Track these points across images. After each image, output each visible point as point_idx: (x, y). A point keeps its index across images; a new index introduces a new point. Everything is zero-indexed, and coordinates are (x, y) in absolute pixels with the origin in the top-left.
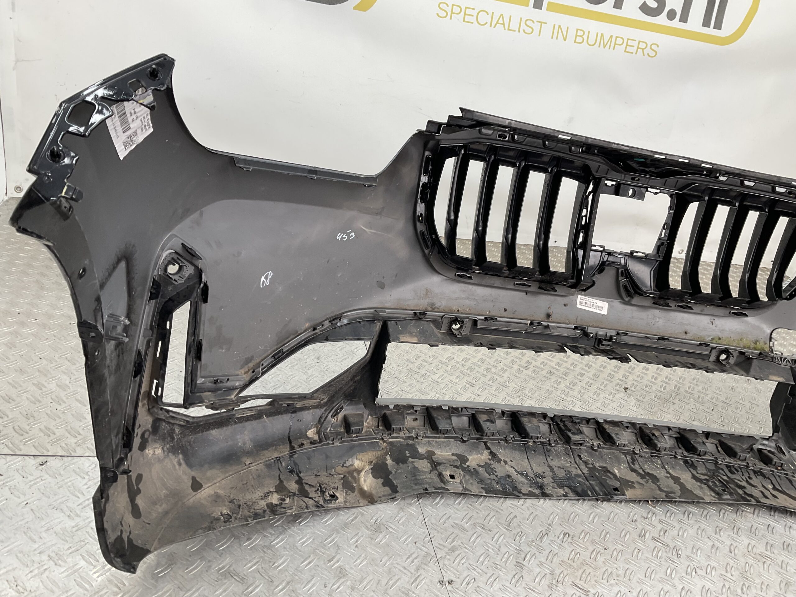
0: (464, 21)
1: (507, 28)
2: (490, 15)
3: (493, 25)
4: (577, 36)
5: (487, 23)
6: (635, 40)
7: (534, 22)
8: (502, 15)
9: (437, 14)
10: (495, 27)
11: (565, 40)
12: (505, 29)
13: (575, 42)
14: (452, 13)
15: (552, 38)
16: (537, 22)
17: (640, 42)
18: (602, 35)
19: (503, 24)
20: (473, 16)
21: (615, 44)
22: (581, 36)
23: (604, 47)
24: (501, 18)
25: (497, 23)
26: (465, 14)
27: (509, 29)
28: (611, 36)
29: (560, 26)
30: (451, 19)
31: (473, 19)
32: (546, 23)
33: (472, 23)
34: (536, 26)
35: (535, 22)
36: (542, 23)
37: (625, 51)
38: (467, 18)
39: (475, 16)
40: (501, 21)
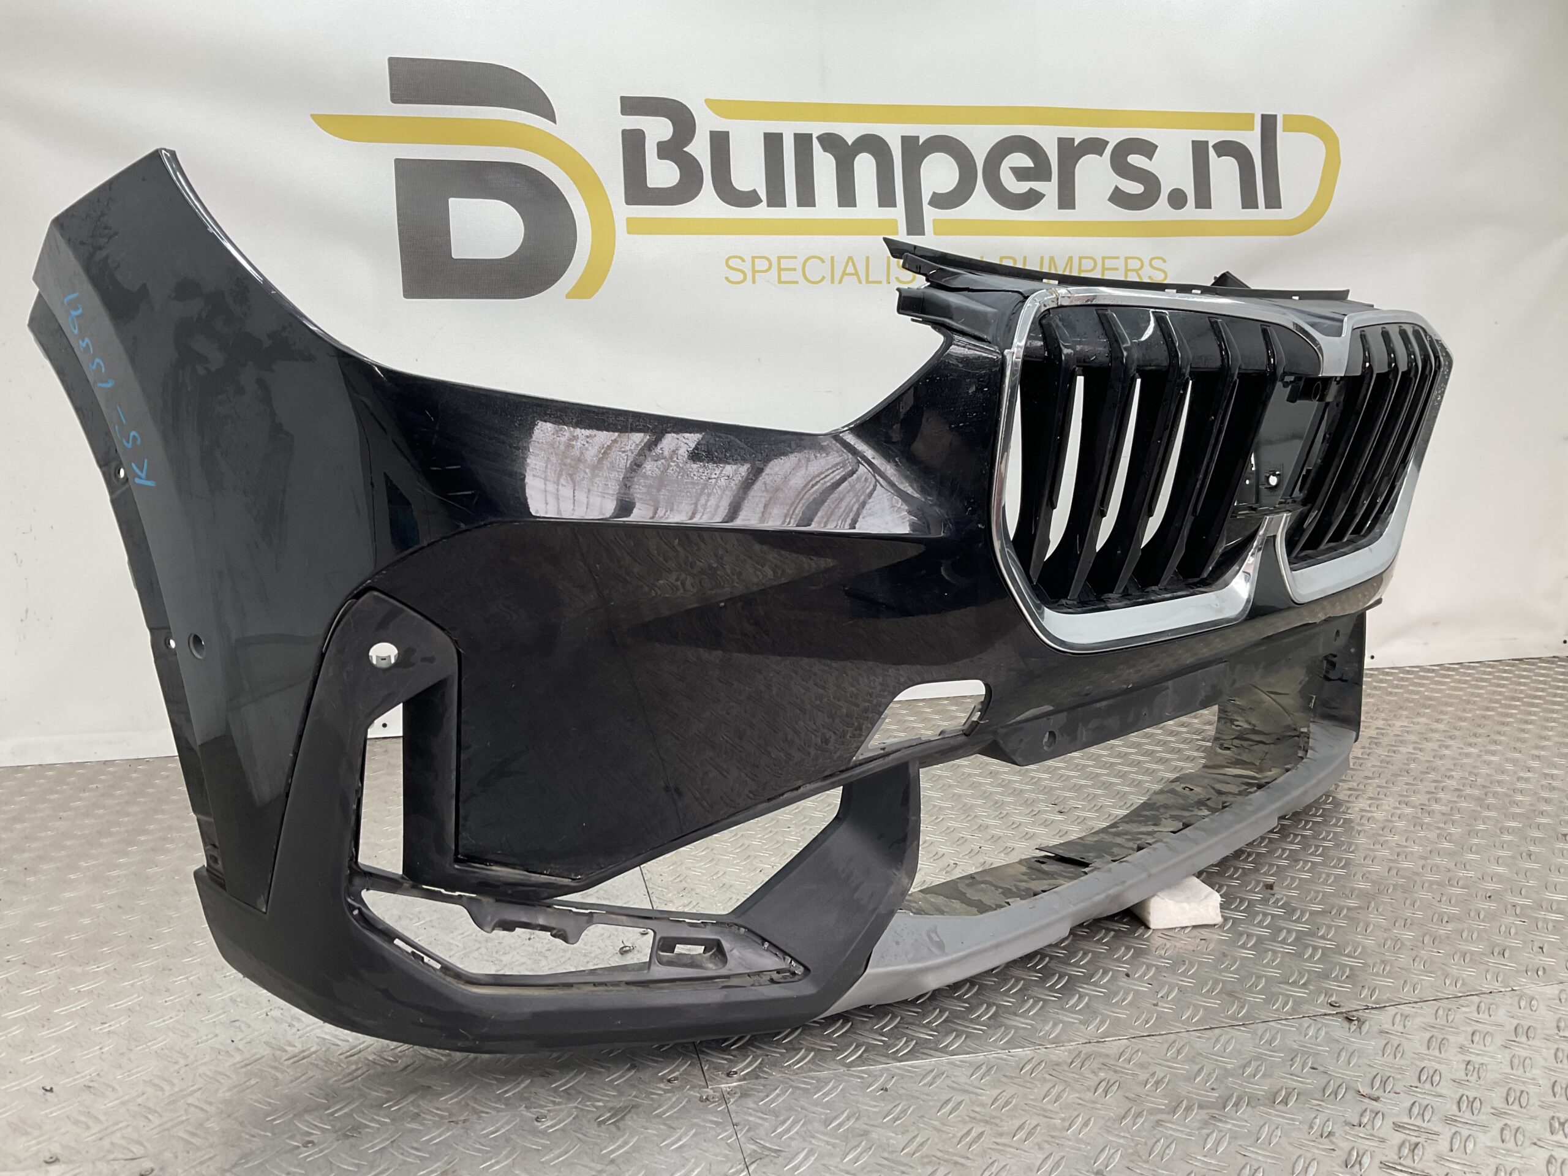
0: (780, 282)
1: (863, 280)
2: (828, 263)
5: (824, 278)
6: (1118, 258)
8: (850, 258)
10: (840, 282)
12: (860, 282)
14: (754, 271)
17: (1127, 258)
18: (1052, 259)
19: (856, 274)
20: (795, 270)
24: (850, 264)
25: (844, 274)
26: (780, 269)
27: (868, 282)
28: (1069, 259)
30: (754, 282)
31: (797, 275)
33: (797, 282)
38: (785, 276)
39: (799, 269)
40: (850, 270)
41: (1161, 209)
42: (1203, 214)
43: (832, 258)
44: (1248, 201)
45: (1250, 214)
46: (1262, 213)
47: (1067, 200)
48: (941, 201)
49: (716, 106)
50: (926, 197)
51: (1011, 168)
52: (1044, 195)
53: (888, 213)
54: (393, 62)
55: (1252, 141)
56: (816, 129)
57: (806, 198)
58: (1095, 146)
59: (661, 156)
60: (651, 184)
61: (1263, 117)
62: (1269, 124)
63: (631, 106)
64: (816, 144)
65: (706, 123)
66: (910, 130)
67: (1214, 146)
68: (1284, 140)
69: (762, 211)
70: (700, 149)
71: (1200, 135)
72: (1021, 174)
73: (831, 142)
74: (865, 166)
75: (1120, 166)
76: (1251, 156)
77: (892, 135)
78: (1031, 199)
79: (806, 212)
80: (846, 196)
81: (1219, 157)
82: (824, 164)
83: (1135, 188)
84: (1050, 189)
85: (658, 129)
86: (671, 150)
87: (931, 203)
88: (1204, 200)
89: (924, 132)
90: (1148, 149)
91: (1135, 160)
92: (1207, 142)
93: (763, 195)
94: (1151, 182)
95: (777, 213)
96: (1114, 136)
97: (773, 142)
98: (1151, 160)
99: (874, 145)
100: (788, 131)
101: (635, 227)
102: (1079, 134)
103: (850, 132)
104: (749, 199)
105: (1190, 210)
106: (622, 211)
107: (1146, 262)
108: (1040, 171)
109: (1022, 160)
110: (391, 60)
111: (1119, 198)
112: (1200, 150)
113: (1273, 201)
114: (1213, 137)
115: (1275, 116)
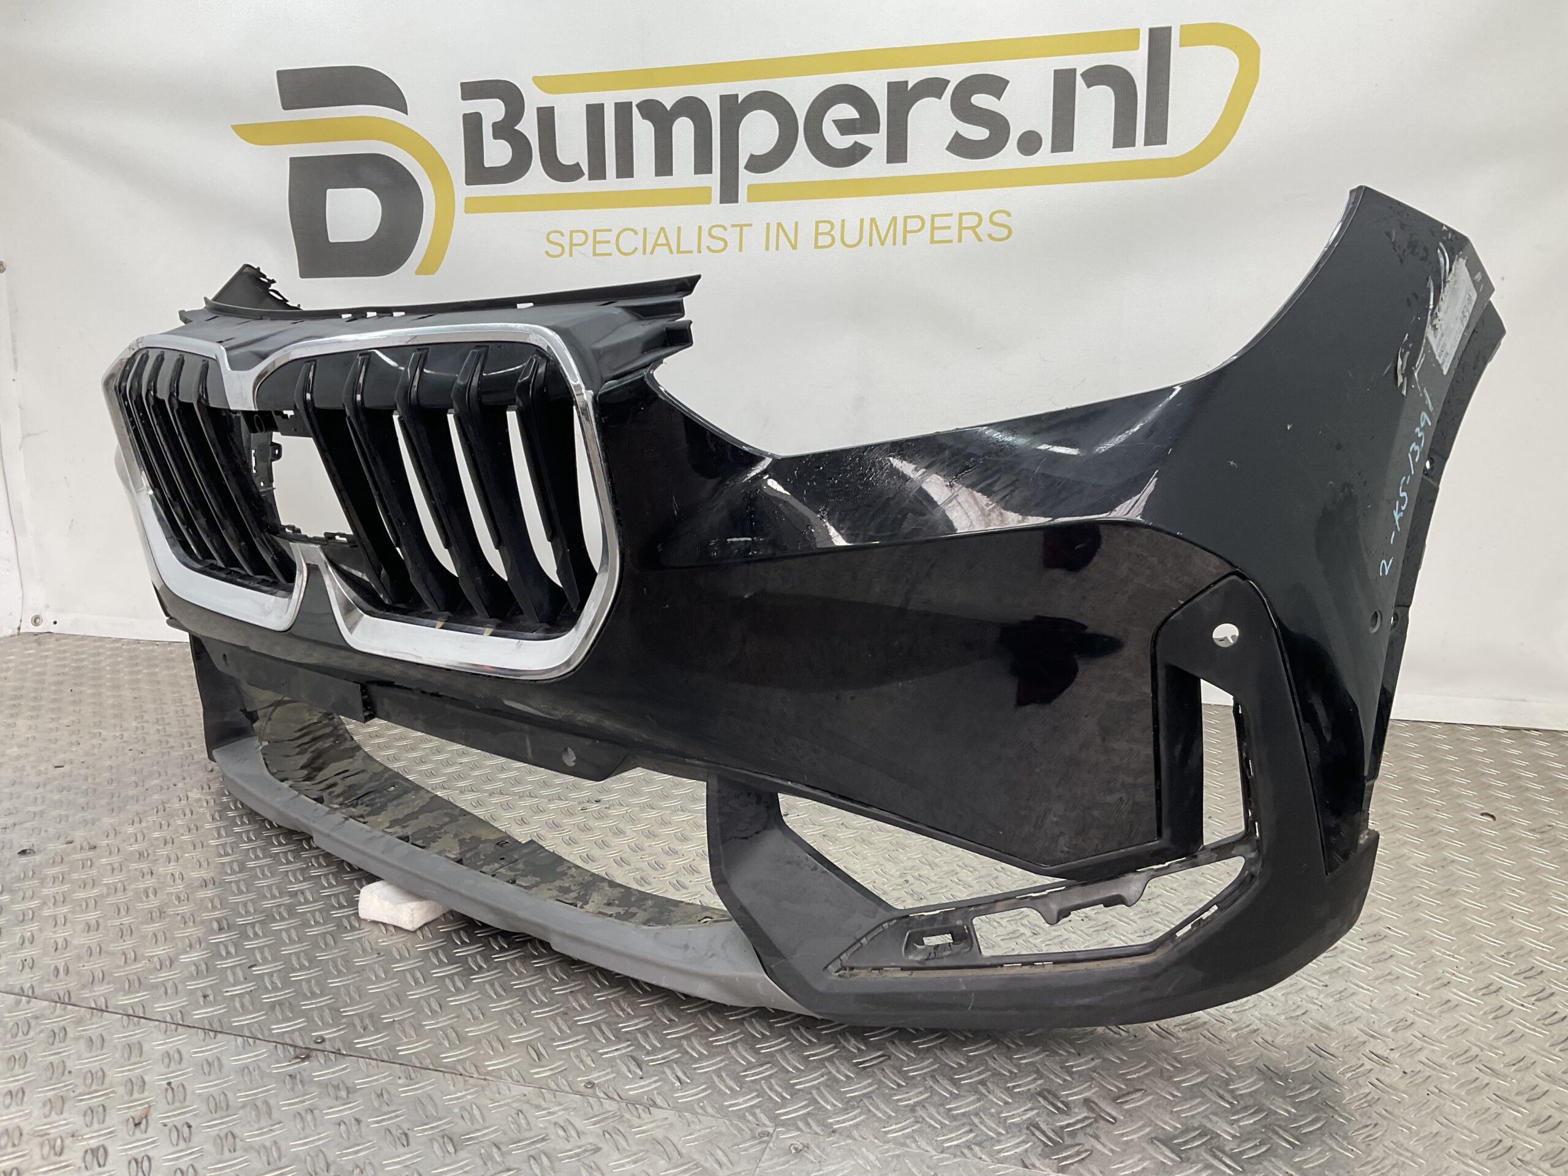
0: (595, 254)
1: (674, 249)
2: (641, 235)
3: (649, 249)
4: (817, 234)
5: (636, 249)
6: (951, 215)
7: (725, 229)
8: (662, 229)
9: (547, 253)
10: (652, 253)
11: (794, 247)
12: (671, 252)
13: (817, 246)
14: (572, 245)
15: (767, 249)
16: (732, 226)
17: (961, 215)
18: (873, 220)
19: (668, 244)
20: (609, 242)
21: (906, 232)
22: (828, 233)
23: (882, 244)
24: (662, 235)
25: (656, 244)
26: (595, 242)
27: (679, 252)
28: (894, 219)
29: (779, 225)
30: (571, 255)
31: (611, 248)
32: (751, 225)
33: (610, 254)
34: (732, 236)
35: (729, 228)
36: (741, 226)
37: (933, 241)
38: (600, 249)
39: (613, 241)
40: (662, 240)
41: (1009, 157)
42: (1062, 158)
43: (645, 229)
44: (1123, 136)
45: (1125, 154)
46: (1140, 151)
47: (897, 152)
48: (759, 164)
49: (544, 83)
50: (743, 160)
51: (834, 121)
52: (871, 149)
53: (704, 180)
54: (280, 74)
55: (1136, 62)
56: (636, 96)
57: (626, 169)
58: (933, 87)
59: (495, 137)
60: (488, 163)
61: (1152, 31)
62: (1160, 40)
63: (471, 91)
64: (636, 112)
65: (534, 99)
66: (729, 88)
67: (1082, 75)
68: (1179, 55)
69: (584, 185)
70: (529, 126)
71: (1064, 62)
72: (845, 127)
73: (650, 109)
74: (683, 130)
75: (963, 109)
76: (1133, 82)
77: (711, 96)
78: (857, 153)
79: (625, 184)
80: (664, 164)
81: (1089, 87)
82: (643, 131)
83: (978, 133)
84: (877, 141)
85: (493, 110)
86: (506, 130)
87: (748, 167)
88: (1063, 139)
89: (743, 89)
90: (996, 86)
91: (981, 100)
92: (1074, 70)
93: (585, 168)
94: (998, 126)
95: (598, 186)
96: (955, 74)
97: (595, 113)
98: (999, 99)
99: (692, 108)
100: (609, 100)
101: (473, 205)
102: (913, 76)
103: (668, 97)
104: (571, 173)
105: (1045, 157)
106: (463, 191)
107: (986, 216)
108: (867, 122)
109: (846, 111)
110: (279, 73)
111: (960, 146)
112: (1064, 82)
113: (1157, 134)
114: (1082, 63)
115: (1169, 29)
